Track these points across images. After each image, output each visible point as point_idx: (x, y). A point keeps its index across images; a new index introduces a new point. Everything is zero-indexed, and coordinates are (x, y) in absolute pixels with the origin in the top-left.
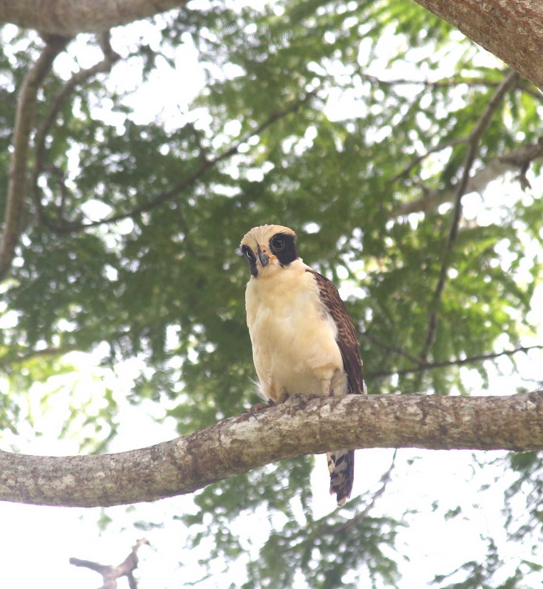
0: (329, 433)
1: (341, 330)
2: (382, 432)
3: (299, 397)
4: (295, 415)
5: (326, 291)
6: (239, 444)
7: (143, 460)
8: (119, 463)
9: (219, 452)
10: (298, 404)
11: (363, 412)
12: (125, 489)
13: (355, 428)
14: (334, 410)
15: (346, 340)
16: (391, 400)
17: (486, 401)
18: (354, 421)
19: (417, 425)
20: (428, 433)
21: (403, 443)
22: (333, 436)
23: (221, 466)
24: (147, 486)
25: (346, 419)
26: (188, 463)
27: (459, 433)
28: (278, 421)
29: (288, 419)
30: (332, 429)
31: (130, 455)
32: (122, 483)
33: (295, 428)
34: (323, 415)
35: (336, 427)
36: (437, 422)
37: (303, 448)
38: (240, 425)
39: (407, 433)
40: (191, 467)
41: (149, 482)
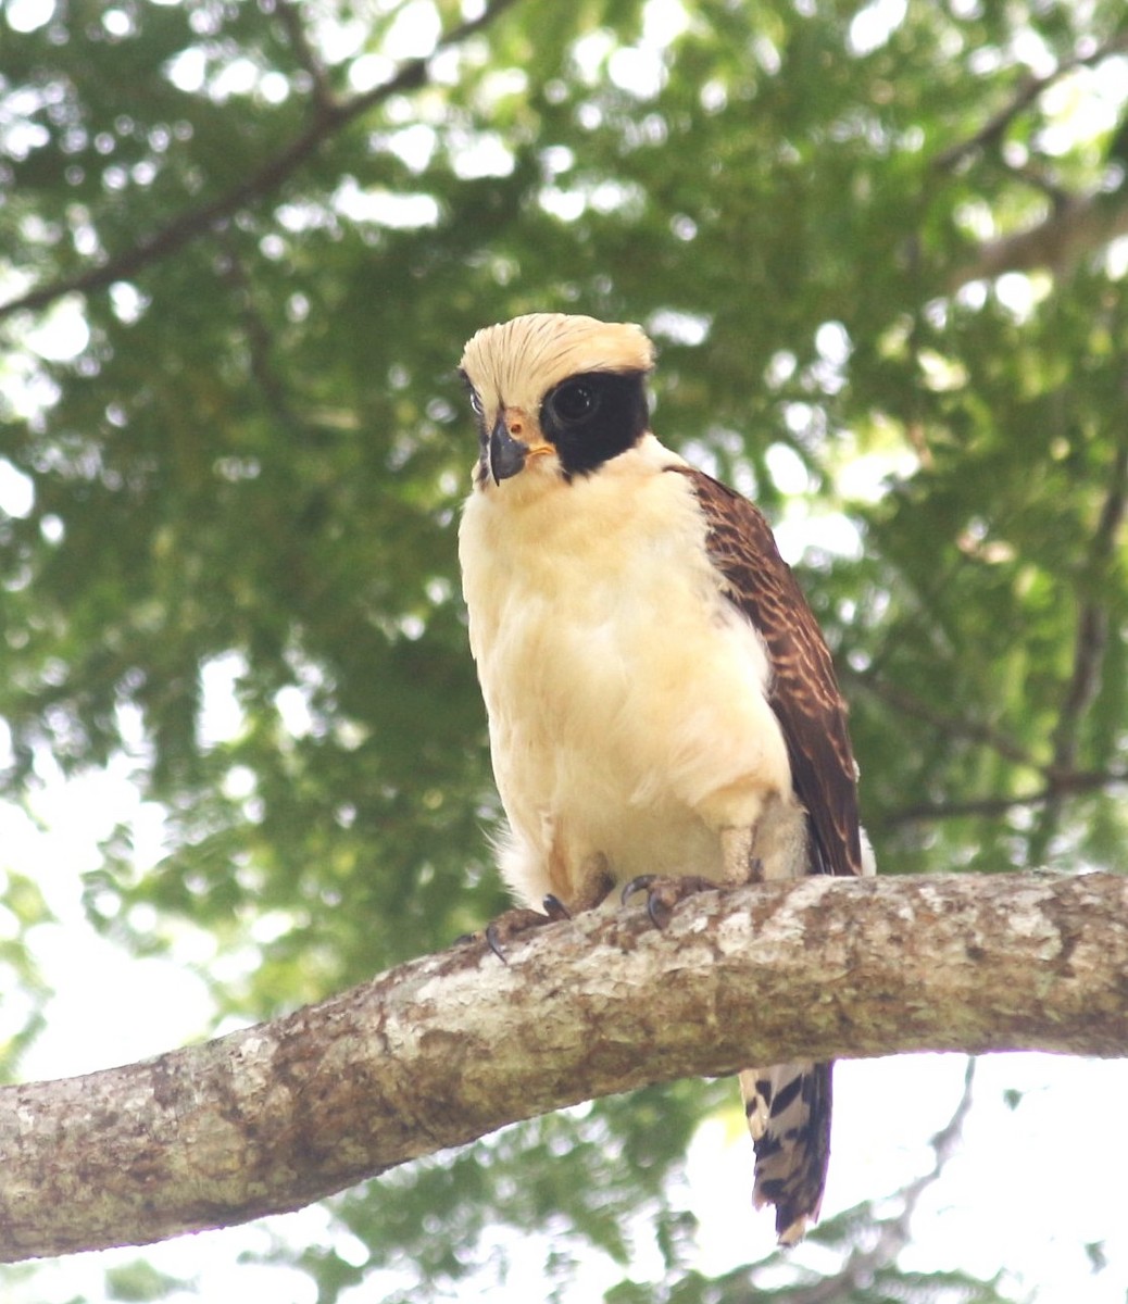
0: (750, 1007)
1: (784, 660)
2: (926, 999)
3: (646, 886)
4: (634, 947)
5: (732, 533)
6: (448, 1046)
7: (128, 1105)
8: (46, 1114)
9: (381, 1076)
10: (643, 910)
11: (860, 934)
12: (69, 1204)
13: (836, 990)
14: (765, 928)
15: (799, 694)
16: (954, 893)
18: (831, 964)
19: (1041, 976)
20: (1078, 1002)
21: (997, 1036)
22: (761, 1016)
23: (391, 1120)
24: (142, 1191)
25: (805, 958)
26: (278, 1114)
30: (759, 993)
31: (84, 1087)
32: (59, 1184)
33: (636, 993)
34: (729, 947)
35: (773, 987)
36: (1108, 966)
37: (663, 1058)
38: (451, 982)
39: (1008, 1001)
40: (288, 1126)
41: (148, 1179)
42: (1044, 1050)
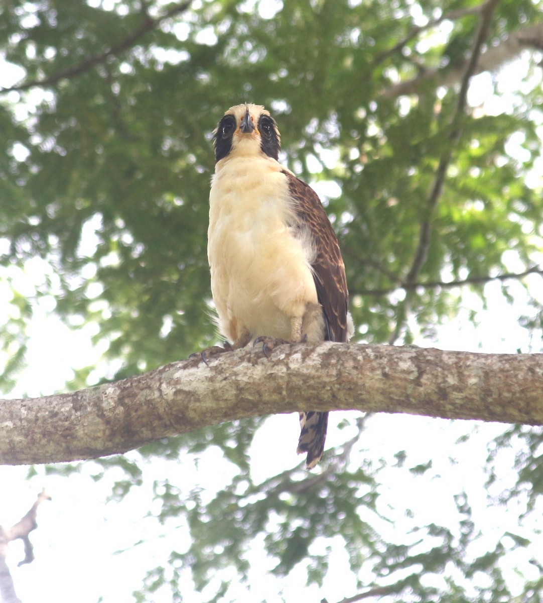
0: (299, 389)
2: (366, 391)
3: (263, 341)
4: (257, 363)
6: (184, 396)
7: (63, 410)
8: (31, 411)
9: (158, 405)
10: (261, 349)
11: (342, 365)
12: (37, 445)
13: (332, 385)
14: (306, 360)
15: (321, 260)
16: (379, 352)
17: (498, 359)
18: (330, 375)
19: (409, 385)
20: (423, 396)
21: (391, 406)
22: (303, 393)
23: (160, 422)
24: (66, 442)
25: (321, 372)
26: (119, 417)
27: (462, 399)
28: (235, 369)
29: (248, 368)
30: (303, 384)
31: (47, 402)
32: (34, 437)
33: (257, 381)
34: (293, 366)
35: (308, 382)
36: (435, 383)
37: (265, 406)
38: (187, 372)
39: (396, 394)
40: (122, 422)
41: (68, 438)
42: (408, 413)
